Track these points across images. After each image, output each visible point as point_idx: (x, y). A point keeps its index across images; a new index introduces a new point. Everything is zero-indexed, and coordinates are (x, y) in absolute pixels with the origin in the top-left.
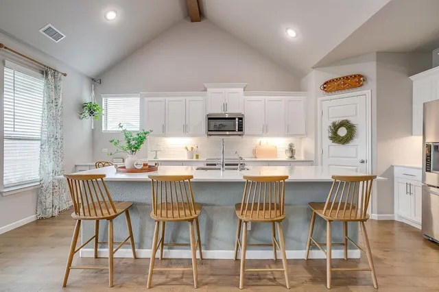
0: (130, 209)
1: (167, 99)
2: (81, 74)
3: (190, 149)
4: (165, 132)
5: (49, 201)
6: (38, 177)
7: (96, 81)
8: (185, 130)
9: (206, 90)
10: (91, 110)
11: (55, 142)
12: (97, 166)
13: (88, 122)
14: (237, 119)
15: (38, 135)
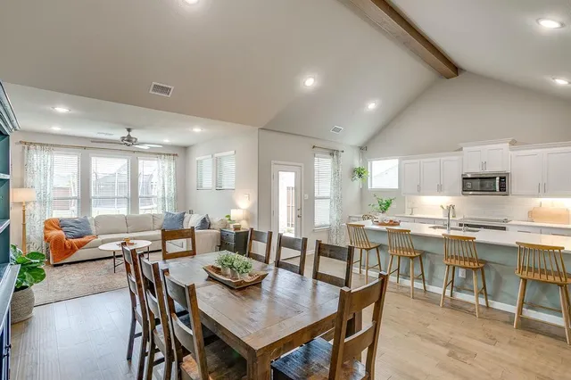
0: (379, 248)
1: (422, 160)
2: (352, 146)
3: (445, 208)
4: (420, 191)
5: (335, 239)
6: (328, 223)
7: (363, 149)
8: (440, 190)
9: (461, 149)
10: (360, 173)
11: (338, 200)
12: (364, 218)
13: (358, 182)
14: (498, 178)
15: (328, 195)
